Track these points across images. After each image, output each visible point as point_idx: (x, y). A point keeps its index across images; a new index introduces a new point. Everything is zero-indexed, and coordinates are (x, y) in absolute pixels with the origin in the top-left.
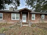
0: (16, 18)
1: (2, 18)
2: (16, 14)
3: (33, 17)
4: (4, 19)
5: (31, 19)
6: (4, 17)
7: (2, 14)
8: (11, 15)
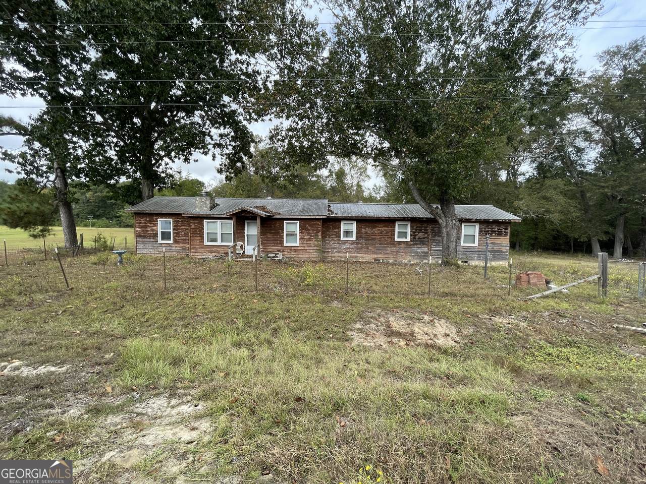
0: (219, 237)
1: (169, 239)
2: (219, 221)
3: (291, 235)
4: (176, 241)
5: (282, 242)
6: (177, 234)
7: (171, 220)
8: (203, 224)
